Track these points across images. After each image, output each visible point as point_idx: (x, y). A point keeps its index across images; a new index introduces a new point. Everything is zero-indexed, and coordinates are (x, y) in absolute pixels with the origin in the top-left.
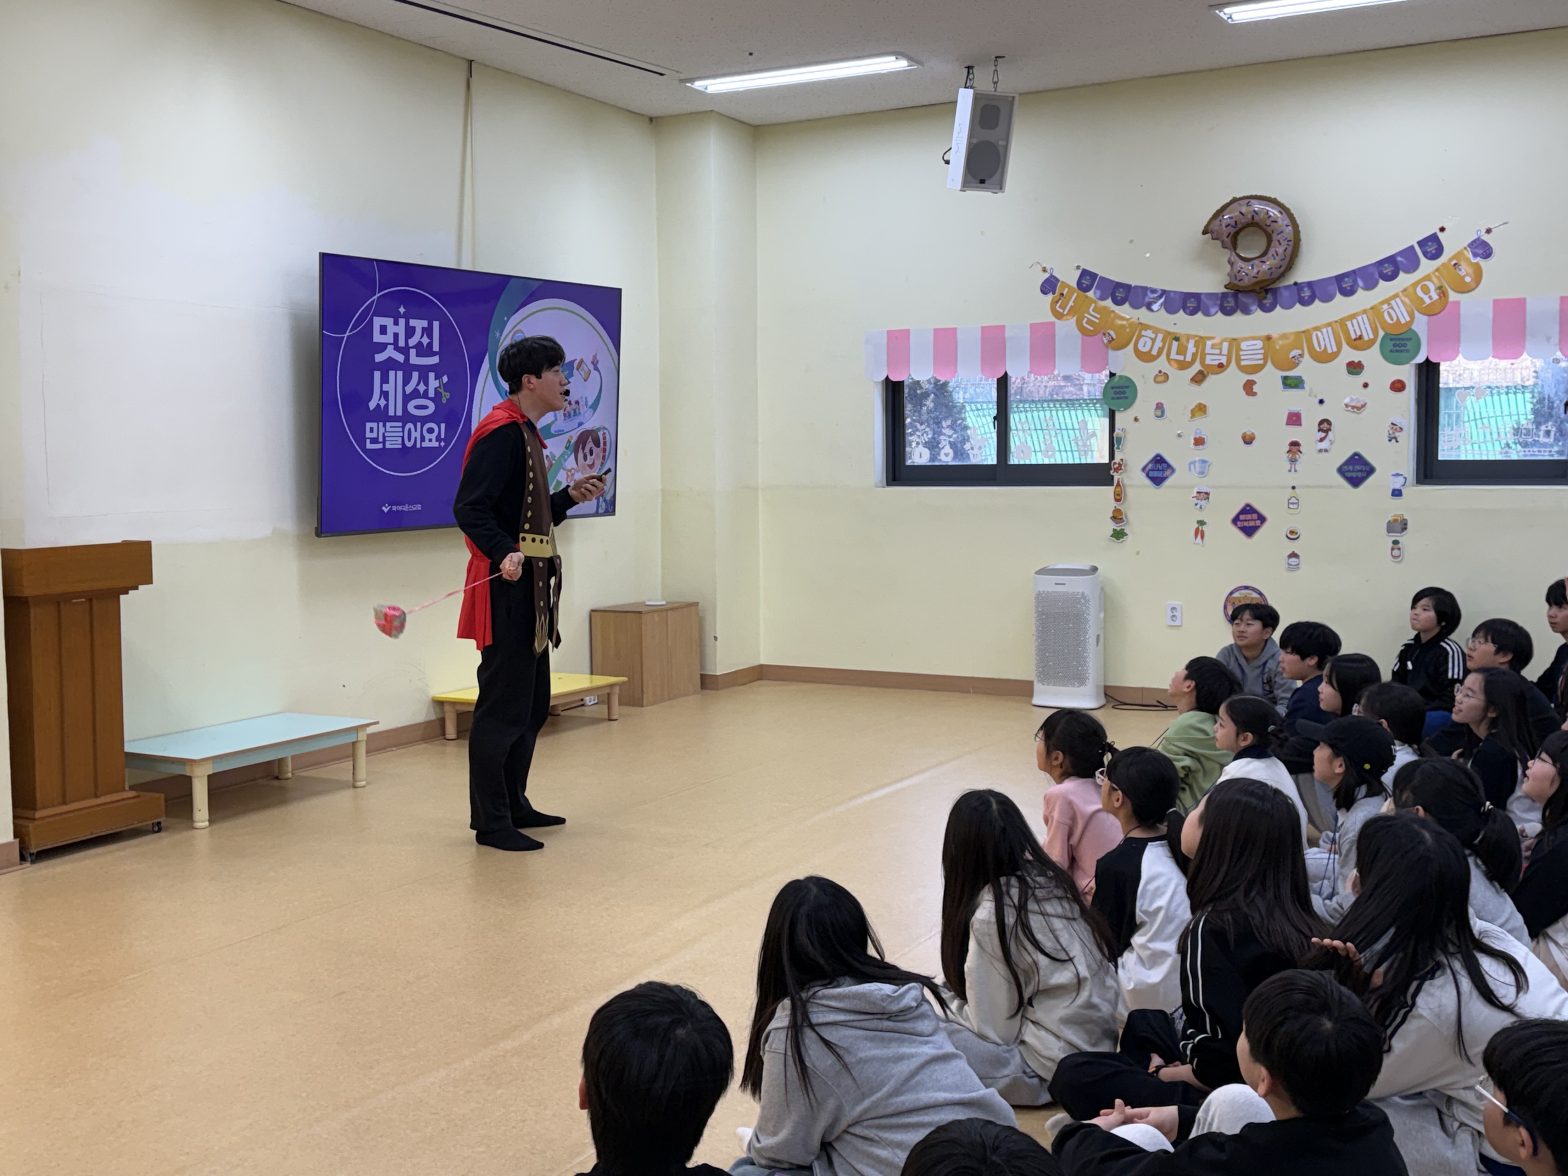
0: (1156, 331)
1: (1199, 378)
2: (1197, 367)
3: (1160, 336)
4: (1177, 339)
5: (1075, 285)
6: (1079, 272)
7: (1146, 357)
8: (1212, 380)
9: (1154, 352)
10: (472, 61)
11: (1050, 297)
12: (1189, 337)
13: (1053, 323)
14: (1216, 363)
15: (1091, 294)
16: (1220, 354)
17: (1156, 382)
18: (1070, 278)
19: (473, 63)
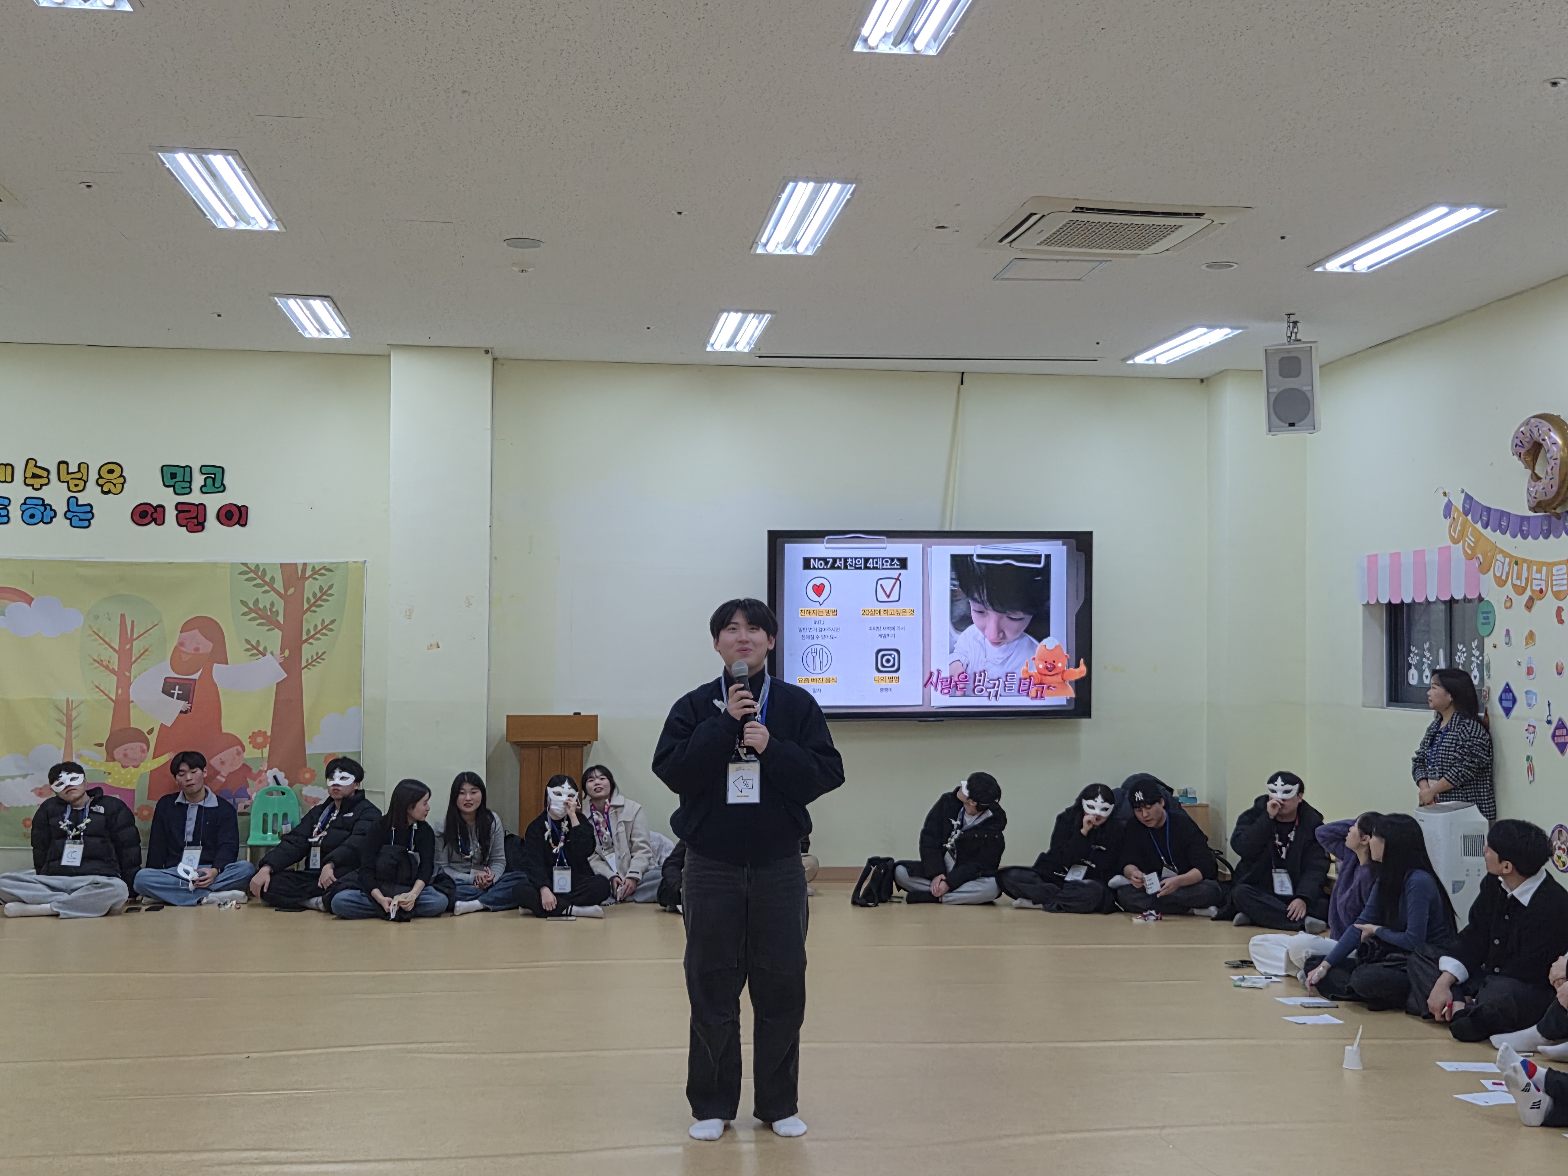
0: (1506, 555)
1: (1529, 606)
2: (1528, 593)
3: (1507, 560)
4: (1516, 563)
5: (1461, 510)
6: (1463, 495)
7: (1501, 583)
8: (1538, 604)
9: (1504, 578)
10: (963, 373)
11: (1449, 521)
12: (1525, 561)
13: (1449, 547)
14: (1538, 588)
15: (1469, 517)
16: (1541, 580)
17: (1507, 608)
18: (1458, 502)
19: (965, 374)
